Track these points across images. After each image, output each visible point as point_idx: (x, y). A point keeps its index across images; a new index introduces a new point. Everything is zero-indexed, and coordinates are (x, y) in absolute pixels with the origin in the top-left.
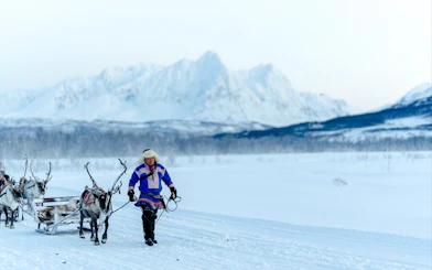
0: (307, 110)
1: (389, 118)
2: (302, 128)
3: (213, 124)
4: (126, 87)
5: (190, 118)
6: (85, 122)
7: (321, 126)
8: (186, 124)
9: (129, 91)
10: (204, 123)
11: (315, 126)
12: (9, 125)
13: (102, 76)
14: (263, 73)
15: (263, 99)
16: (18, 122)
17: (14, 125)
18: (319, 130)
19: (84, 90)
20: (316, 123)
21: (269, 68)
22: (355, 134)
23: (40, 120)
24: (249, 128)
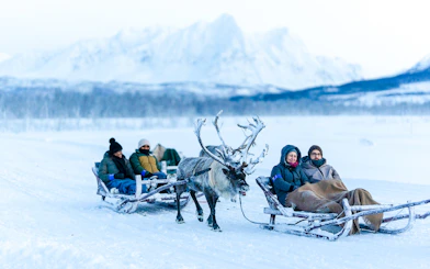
0: (322, 73)
1: (404, 82)
2: (317, 92)
3: (228, 87)
4: (141, 48)
5: (205, 81)
6: (100, 83)
7: (336, 90)
8: (201, 86)
9: (145, 52)
10: (219, 86)
11: (330, 90)
12: (24, 85)
13: (117, 37)
14: (279, 37)
15: (278, 62)
16: (33, 82)
17: (29, 85)
18: (334, 93)
19: (99, 52)
20: (331, 87)
21: (285, 31)
22: (370, 98)
23: (56, 81)
24: (263, 91)
